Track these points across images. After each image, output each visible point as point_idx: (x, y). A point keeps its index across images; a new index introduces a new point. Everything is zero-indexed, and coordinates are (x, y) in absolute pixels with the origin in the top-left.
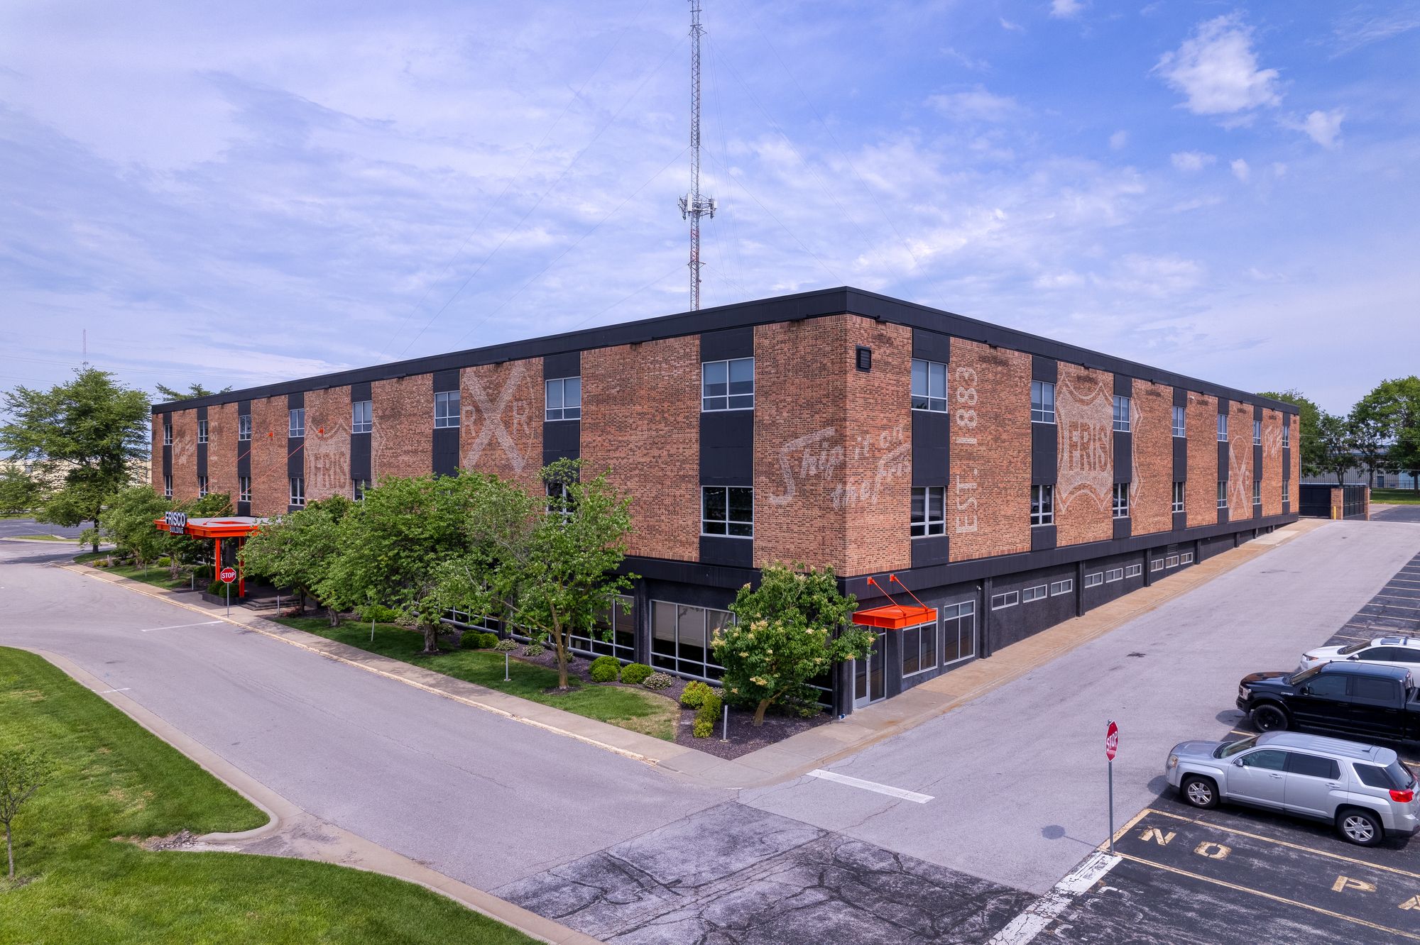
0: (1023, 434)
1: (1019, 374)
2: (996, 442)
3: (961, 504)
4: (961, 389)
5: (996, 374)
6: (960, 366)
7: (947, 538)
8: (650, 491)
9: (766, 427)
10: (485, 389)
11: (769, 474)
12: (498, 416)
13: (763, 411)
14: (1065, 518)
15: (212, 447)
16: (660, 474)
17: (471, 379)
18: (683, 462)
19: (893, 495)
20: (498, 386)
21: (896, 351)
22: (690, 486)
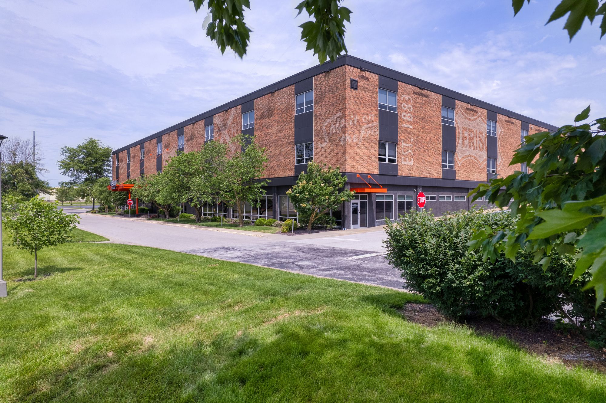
0: (437, 128)
1: (435, 102)
2: (423, 129)
3: (404, 152)
4: (404, 104)
5: (423, 100)
6: (404, 94)
7: (397, 165)
8: (278, 150)
9: (318, 117)
10: (222, 121)
11: (318, 135)
12: (226, 131)
13: (317, 110)
14: (460, 167)
15: (132, 164)
16: (281, 143)
17: (217, 119)
18: (289, 137)
19: (369, 142)
20: (227, 119)
21: (370, 84)
22: (292, 146)
